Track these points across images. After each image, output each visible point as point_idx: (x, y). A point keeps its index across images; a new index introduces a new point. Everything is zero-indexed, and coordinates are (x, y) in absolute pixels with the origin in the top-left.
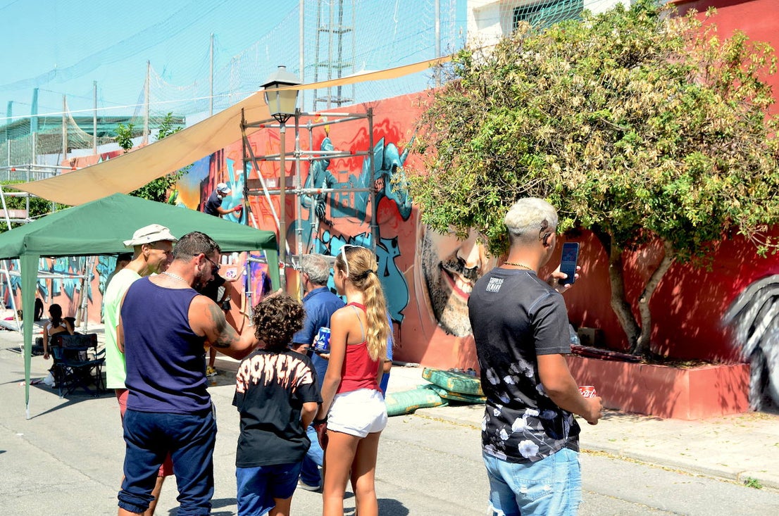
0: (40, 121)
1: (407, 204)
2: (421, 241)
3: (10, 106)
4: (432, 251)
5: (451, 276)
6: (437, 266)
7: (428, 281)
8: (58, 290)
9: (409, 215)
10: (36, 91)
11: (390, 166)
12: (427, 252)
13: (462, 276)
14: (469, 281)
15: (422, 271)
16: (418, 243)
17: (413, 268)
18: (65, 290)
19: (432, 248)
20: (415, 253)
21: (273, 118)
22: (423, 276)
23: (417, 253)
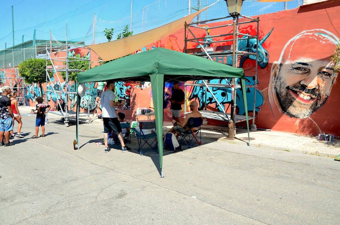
0: (37, 41)
1: (265, 61)
2: (274, 78)
3: (23, 37)
4: (281, 82)
5: (295, 92)
6: (285, 88)
7: (278, 95)
8: (49, 99)
9: (266, 66)
10: (35, 30)
11: (253, 45)
12: (278, 82)
13: (304, 92)
14: (309, 94)
15: (274, 91)
16: (272, 78)
17: (268, 89)
18: (52, 99)
19: (282, 80)
21: (230, 15)
22: (275, 92)
23: (270, 83)
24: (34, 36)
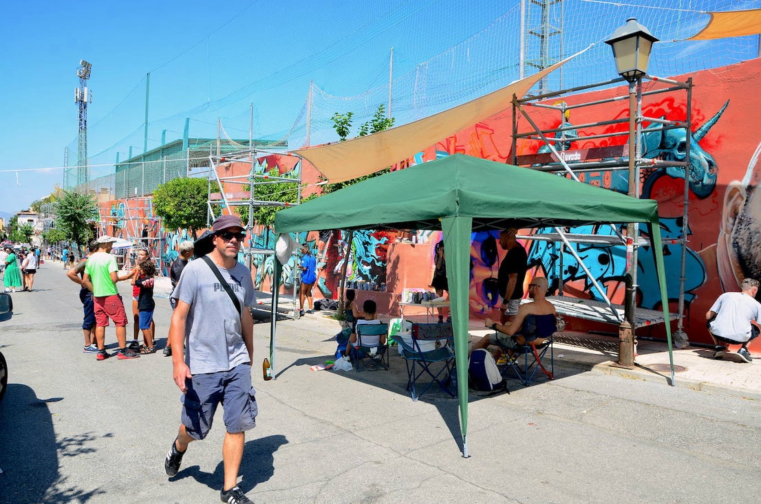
0: (191, 142)
1: (706, 181)
3: (164, 133)
9: (711, 193)
10: (188, 120)
11: (675, 144)
12: (742, 231)
15: (731, 251)
16: (728, 220)
17: (715, 248)
20: (719, 231)
21: (621, 76)
24: (185, 131)
